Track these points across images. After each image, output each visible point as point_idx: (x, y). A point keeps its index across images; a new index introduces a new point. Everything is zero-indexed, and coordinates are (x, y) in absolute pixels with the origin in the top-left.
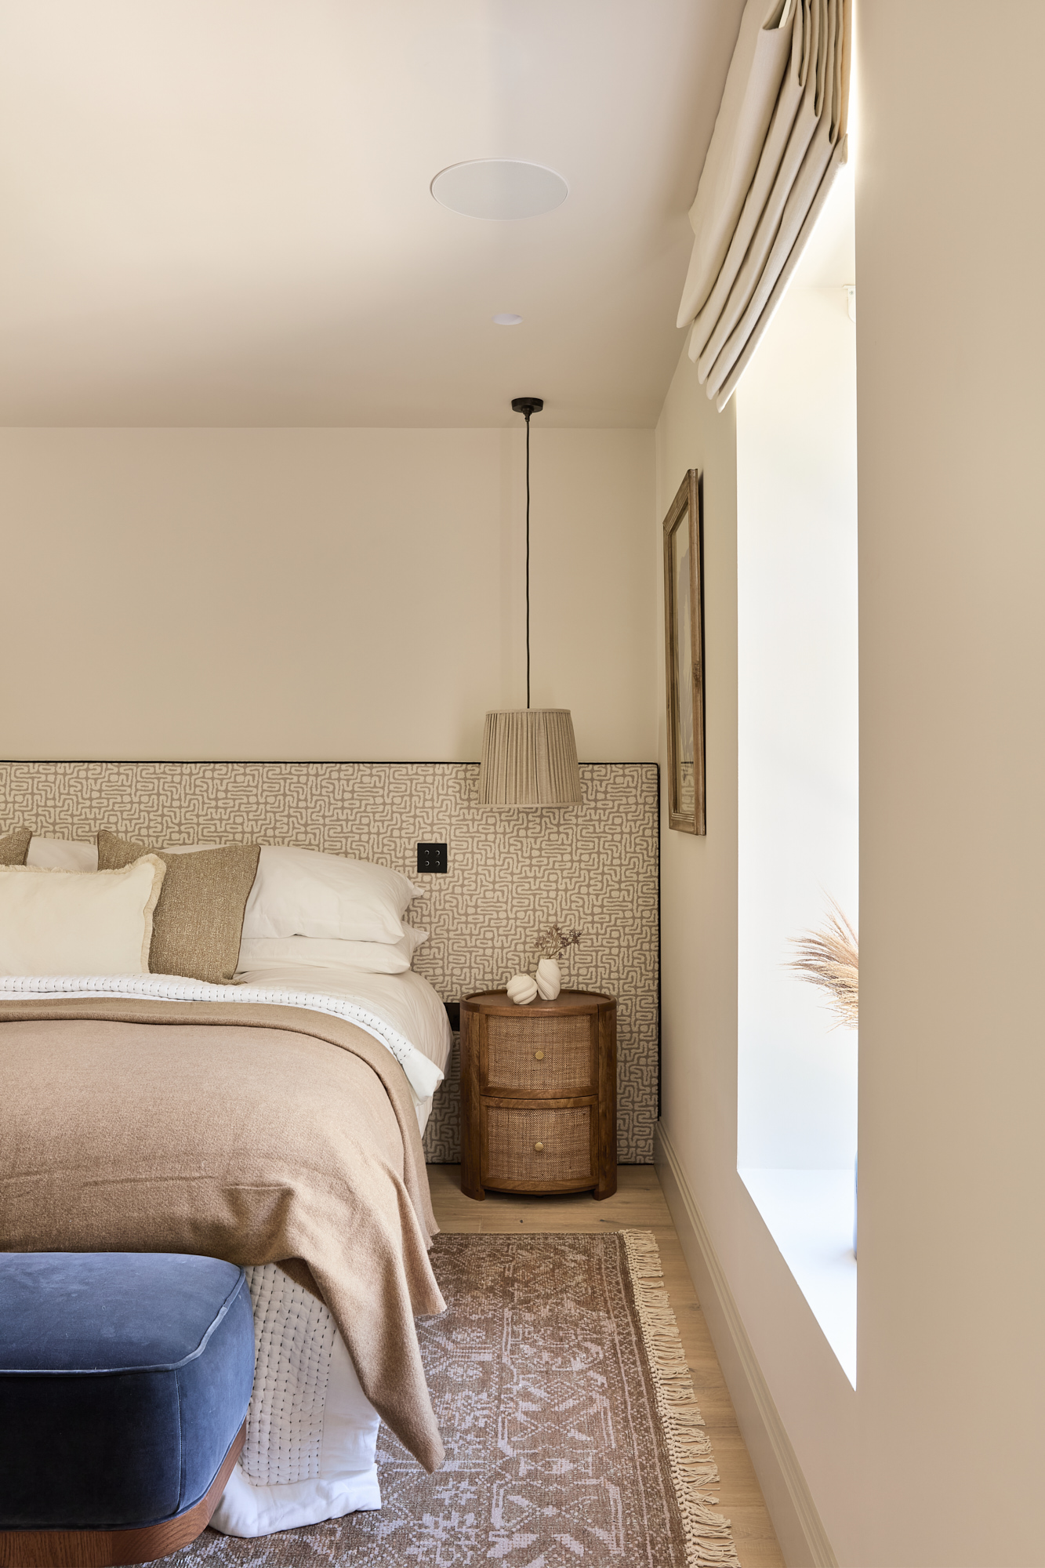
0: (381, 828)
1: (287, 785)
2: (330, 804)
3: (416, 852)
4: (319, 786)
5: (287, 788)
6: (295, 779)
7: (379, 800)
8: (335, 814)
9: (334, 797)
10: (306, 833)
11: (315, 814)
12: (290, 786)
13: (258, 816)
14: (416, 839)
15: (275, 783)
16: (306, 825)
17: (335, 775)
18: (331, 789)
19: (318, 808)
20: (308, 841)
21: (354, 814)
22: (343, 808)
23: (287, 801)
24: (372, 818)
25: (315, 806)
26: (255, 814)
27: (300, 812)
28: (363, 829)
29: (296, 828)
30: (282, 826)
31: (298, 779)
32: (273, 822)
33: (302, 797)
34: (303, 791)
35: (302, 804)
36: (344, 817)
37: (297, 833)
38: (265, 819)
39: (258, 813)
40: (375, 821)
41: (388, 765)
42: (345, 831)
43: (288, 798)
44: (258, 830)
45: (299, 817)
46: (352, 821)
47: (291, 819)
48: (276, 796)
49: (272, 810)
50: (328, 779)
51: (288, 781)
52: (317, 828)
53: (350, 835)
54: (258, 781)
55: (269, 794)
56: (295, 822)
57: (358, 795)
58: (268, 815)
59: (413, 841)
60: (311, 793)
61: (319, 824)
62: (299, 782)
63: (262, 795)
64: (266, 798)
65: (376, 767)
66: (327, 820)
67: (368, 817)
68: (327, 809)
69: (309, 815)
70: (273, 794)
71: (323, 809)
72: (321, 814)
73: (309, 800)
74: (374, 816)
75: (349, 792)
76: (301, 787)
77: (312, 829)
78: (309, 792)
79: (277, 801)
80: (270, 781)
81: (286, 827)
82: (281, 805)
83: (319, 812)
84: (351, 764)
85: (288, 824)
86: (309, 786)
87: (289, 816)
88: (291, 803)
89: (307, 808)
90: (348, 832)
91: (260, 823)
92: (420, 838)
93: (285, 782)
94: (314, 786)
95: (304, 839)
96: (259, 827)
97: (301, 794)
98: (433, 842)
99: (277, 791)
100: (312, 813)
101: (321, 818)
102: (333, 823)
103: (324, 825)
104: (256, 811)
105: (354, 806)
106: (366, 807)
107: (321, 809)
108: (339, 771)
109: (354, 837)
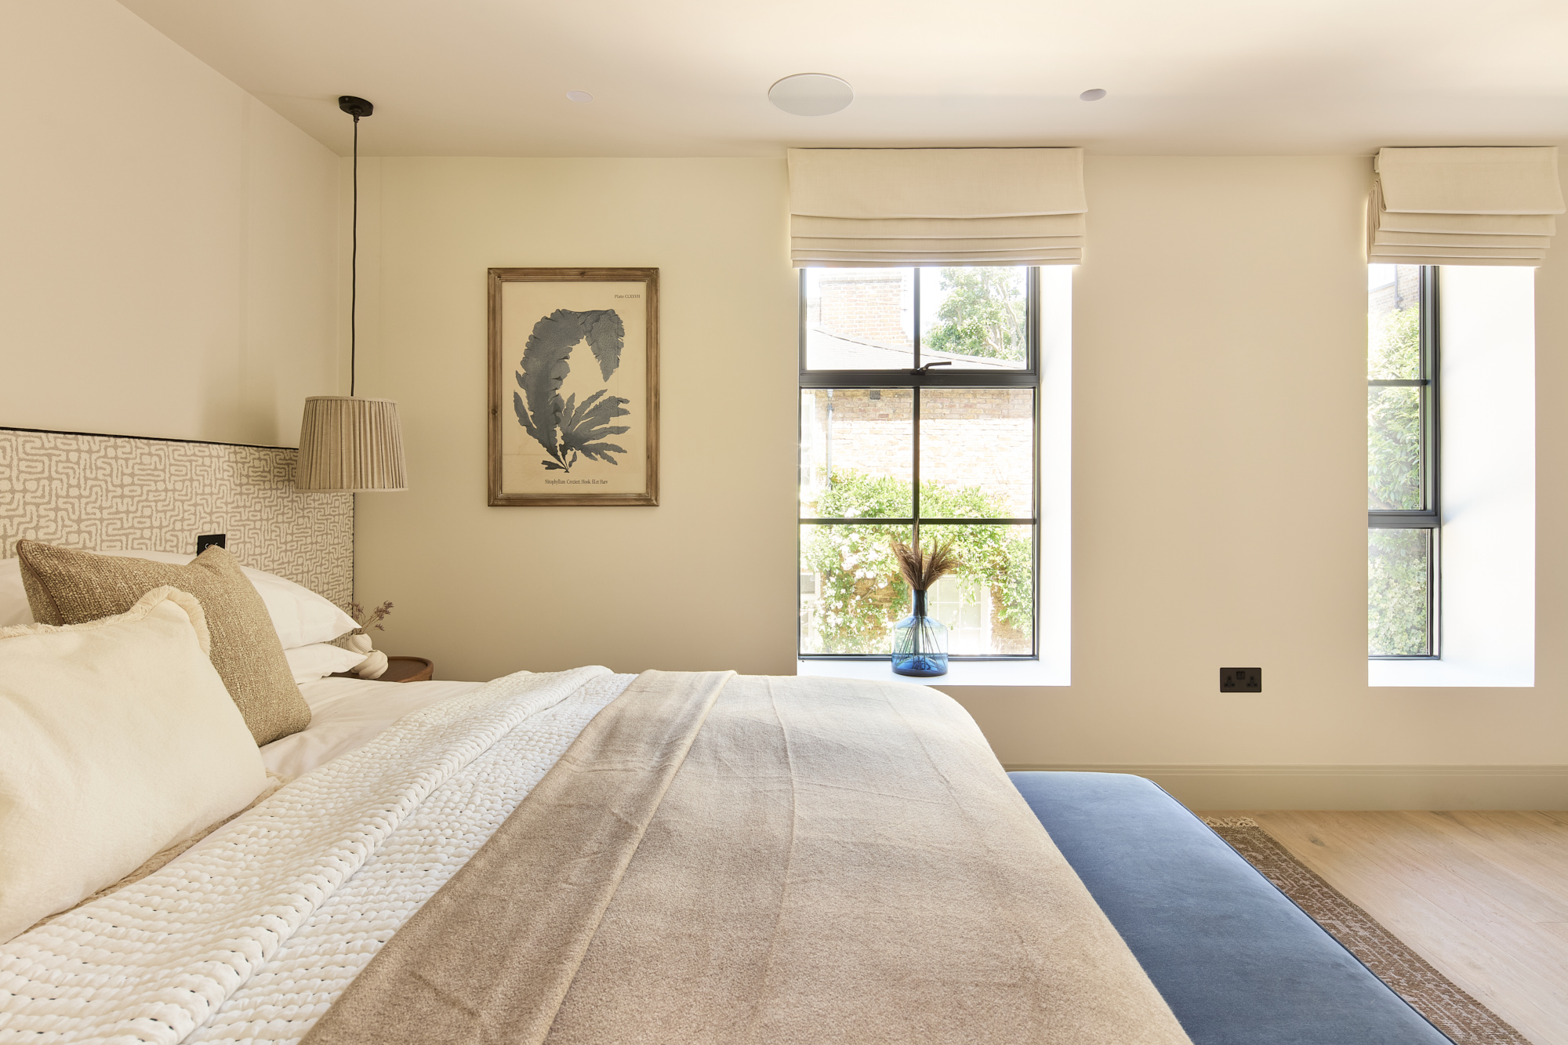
0: (163, 520)
1: (53, 463)
2: (108, 491)
3: (196, 547)
4: (94, 467)
5: (53, 469)
6: (63, 457)
7: (161, 486)
8: (114, 505)
9: (112, 482)
10: (79, 532)
11: (90, 505)
12: (57, 466)
13: (14, 510)
14: (196, 531)
15: (36, 461)
16: (79, 521)
17: (111, 452)
18: (108, 472)
19: (94, 497)
20: (81, 543)
21: (135, 504)
22: (122, 496)
23: (54, 487)
24: (154, 508)
25: (91, 494)
26: (9, 507)
27: (71, 503)
28: (145, 522)
29: (67, 526)
30: (48, 524)
31: (67, 457)
32: (35, 518)
33: (74, 482)
34: (74, 473)
35: (74, 492)
36: (124, 508)
37: (68, 533)
38: (24, 516)
39: (14, 506)
40: (157, 511)
41: (165, 442)
42: (125, 526)
43: (55, 484)
44: (14, 532)
45: (71, 510)
46: (133, 513)
47: (60, 514)
48: (38, 480)
49: (34, 500)
50: (103, 457)
51: (54, 458)
52: (93, 525)
53: (132, 531)
54: (11, 457)
55: (28, 477)
56: (66, 517)
57: (138, 480)
58: (28, 508)
59: (194, 533)
60: (85, 477)
61: (95, 519)
62: (68, 460)
63: (18, 479)
64: (24, 483)
65: (154, 444)
66: (105, 512)
67: (150, 506)
68: (104, 498)
69: (83, 506)
70: (33, 477)
71: (100, 499)
72: (97, 505)
73: (83, 486)
74: (156, 506)
75: (128, 475)
76: (72, 468)
77: (87, 526)
78: (82, 474)
79: (41, 488)
80: (29, 457)
81: (53, 526)
82: (47, 494)
83: (95, 502)
84: (127, 439)
85: (55, 521)
86: (82, 467)
87: (57, 509)
88: (59, 491)
89: (80, 497)
90: (129, 528)
91: (16, 521)
92: (200, 530)
93: (50, 460)
94: (88, 467)
95: (77, 541)
96: (15, 527)
97: (71, 478)
98: (212, 533)
99: (40, 473)
100: (87, 503)
101: (97, 511)
102: (111, 517)
103: (101, 520)
104: (10, 503)
105: (134, 494)
106: (148, 495)
107: (97, 499)
108: (115, 447)
109: (135, 533)
